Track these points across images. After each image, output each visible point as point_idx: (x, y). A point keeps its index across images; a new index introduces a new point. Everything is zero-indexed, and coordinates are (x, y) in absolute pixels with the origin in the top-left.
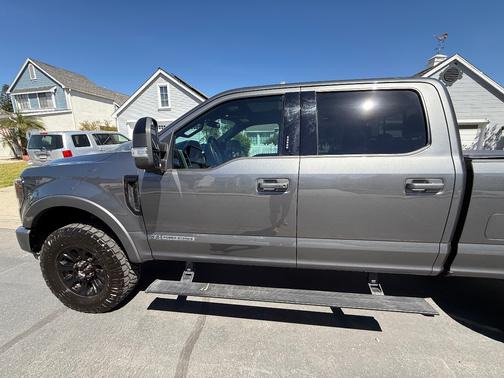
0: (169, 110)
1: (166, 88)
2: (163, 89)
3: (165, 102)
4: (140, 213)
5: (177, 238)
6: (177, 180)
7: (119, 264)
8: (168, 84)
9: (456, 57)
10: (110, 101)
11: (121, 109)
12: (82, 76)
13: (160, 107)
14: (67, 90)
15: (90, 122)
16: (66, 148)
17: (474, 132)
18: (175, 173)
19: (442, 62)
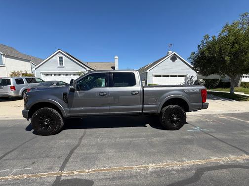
0: (63, 67)
1: (62, 58)
2: (61, 58)
3: (61, 64)
4: (67, 103)
5: (78, 109)
6: (78, 93)
7: (60, 118)
8: (63, 56)
9: (174, 53)
10: (28, 61)
11: (37, 66)
12: (12, 48)
13: (59, 66)
14: (4, 55)
15: (16, 71)
16: (12, 85)
17: (184, 78)
18: (78, 92)
19: (171, 53)
